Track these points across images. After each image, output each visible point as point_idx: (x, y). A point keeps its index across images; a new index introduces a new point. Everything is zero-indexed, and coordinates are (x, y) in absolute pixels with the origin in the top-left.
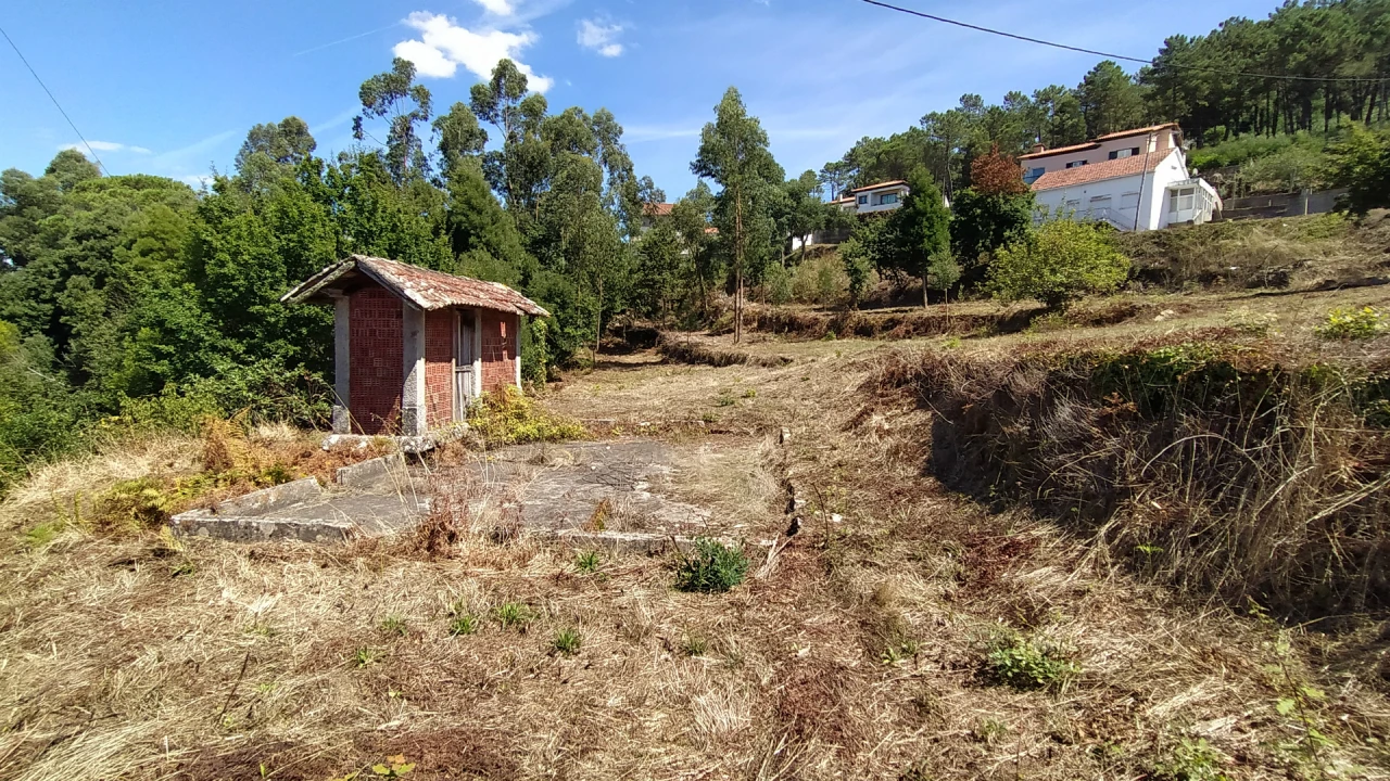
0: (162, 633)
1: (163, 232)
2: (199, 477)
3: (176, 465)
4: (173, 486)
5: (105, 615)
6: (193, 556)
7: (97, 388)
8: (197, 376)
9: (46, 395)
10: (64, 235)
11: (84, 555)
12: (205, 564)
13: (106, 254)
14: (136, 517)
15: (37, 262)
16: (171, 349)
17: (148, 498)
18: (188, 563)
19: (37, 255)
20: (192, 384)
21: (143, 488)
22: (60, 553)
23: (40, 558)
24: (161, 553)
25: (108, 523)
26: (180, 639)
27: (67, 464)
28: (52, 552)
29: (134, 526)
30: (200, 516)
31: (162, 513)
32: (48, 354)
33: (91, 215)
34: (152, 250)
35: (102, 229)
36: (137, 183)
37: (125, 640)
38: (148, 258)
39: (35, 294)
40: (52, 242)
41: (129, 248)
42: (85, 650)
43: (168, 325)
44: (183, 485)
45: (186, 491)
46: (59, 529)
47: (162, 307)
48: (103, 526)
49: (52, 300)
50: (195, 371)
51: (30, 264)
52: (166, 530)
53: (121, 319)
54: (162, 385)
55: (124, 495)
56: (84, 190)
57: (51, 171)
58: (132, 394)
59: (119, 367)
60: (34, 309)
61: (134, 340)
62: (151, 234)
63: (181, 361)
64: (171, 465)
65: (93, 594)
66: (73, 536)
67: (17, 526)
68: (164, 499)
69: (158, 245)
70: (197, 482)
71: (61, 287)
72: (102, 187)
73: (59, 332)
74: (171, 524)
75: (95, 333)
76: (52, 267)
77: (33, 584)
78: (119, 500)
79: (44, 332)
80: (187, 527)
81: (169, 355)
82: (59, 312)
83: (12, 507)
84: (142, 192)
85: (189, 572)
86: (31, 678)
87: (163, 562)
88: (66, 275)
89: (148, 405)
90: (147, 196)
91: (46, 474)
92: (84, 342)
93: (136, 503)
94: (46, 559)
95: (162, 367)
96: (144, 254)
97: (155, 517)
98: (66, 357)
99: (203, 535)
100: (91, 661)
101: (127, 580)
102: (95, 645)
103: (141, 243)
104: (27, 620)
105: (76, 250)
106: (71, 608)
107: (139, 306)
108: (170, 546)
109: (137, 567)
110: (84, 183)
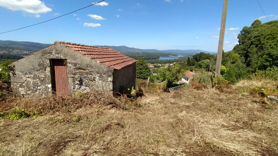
0: (263, 119)
1: (274, 34)
2: (275, 89)
3: (267, 85)
4: (268, 89)
5: (251, 110)
6: (271, 106)
7: (252, 67)
8: (275, 66)
9: (242, 68)
10: (252, 37)
11: (248, 98)
12: (274, 109)
13: (259, 40)
14: (259, 94)
15: (246, 43)
16: (271, 59)
17: (262, 91)
18: (270, 107)
19: (246, 42)
20: (273, 68)
21: (261, 88)
22: (243, 96)
23: (240, 96)
24: (263, 102)
25: (253, 93)
26: (267, 122)
27: (246, 80)
28: (242, 95)
29: (258, 95)
30: (275, 98)
31: (264, 94)
32: (244, 61)
33: (258, 32)
34: (269, 38)
35: (260, 35)
36: (269, 23)
37: (255, 116)
38: (268, 40)
39: (244, 50)
40: (249, 39)
41: (264, 38)
42: (247, 115)
43: (271, 54)
44: (270, 90)
45: (271, 91)
46: (244, 92)
47: (270, 50)
48: (251, 94)
49: (247, 50)
50: (275, 65)
51: (245, 44)
52: (265, 98)
53: (260, 54)
54: (266, 68)
55: (257, 89)
56: (258, 27)
57: (252, 25)
58: (259, 69)
59: (257, 63)
60: (243, 52)
61: (262, 58)
62: (270, 35)
63: (272, 62)
64: (266, 85)
65: (249, 105)
66: (246, 94)
67: (236, 89)
68: (266, 92)
69: (272, 36)
70: (274, 90)
71: (249, 48)
72: (262, 26)
73: (246, 56)
74: (267, 97)
75: (253, 57)
76: (248, 44)
77: (239, 100)
78: (256, 89)
79: (244, 56)
80: (271, 99)
81: (269, 61)
82: (248, 52)
83: (236, 86)
84: (271, 25)
85: (270, 109)
86: (238, 115)
87: (264, 105)
88: (250, 45)
89: (262, 72)
90: (272, 26)
91: (242, 82)
92: (251, 58)
93: (259, 91)
94: (241, 96)
95: (268, 64)
96: (268, 39)
97: (263, 95)
98: (247, 61)
99: (274, 102)
100: (248, 117)
101: (256, 106)
102: (249, 115)
103: (267, 37)
104: (238, 105)
105: (254, 40)
106: (245, 106)
107: (264, 51)
108: (266, 102)
109: (258, 103)
110: (258, 26)
